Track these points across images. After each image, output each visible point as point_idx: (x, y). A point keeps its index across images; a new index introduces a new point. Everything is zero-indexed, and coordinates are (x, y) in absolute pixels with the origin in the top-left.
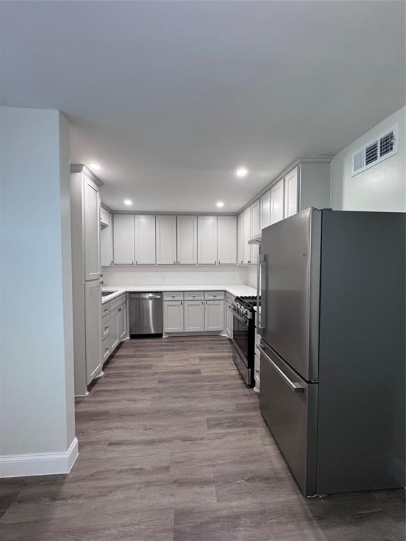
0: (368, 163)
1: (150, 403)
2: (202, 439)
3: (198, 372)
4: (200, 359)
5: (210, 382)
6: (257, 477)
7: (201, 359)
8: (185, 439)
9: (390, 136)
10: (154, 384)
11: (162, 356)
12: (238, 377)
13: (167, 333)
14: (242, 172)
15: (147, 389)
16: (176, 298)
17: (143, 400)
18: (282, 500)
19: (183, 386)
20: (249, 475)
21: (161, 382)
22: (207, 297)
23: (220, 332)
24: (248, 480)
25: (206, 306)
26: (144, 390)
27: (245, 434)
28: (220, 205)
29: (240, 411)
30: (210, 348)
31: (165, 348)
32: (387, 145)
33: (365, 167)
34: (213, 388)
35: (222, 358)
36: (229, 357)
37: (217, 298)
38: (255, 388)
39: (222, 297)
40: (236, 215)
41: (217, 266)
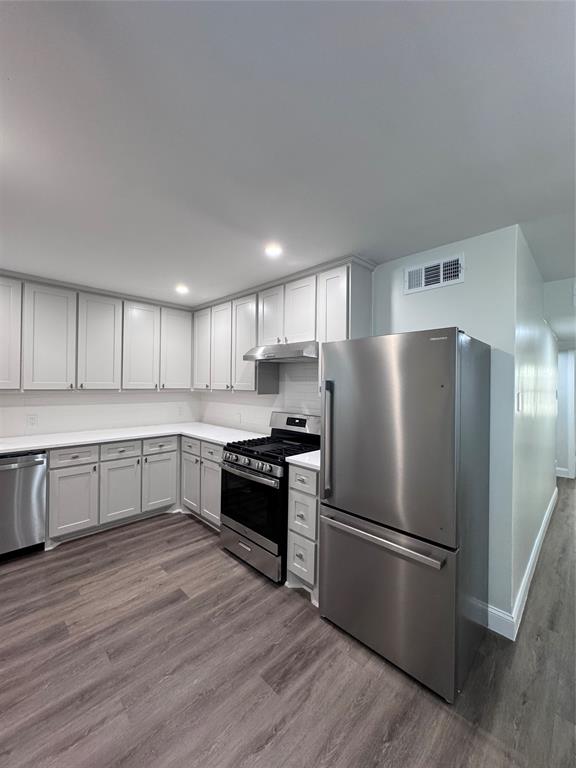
0: (428, 283)
1: (123, 719)
2: (283, 721)
3: (179, 596)
4: (166, 569)
5: (215, 604)
6: (395, 724)
7: (167, 567)
8: (258, 745)
9: (456, 263)
10: (105, 668)
11: (74, 594)
12: (250, 576)
13: (55, 539)
14: (273, 251)
15: (93, 688)
16: (83, 460)
17: (103, 722)
18: (438, 730)
19: (172, 638)
20: (385, 729)
21: (115, 653)
22: (148, 449)
23: (169, 507)
24: (390, 738)
25: (146, 466)
26: (84, 697)
27: (330, 666)
28: (182, 290)
29: (295, 631)
30: (169, 542)
31: (68, 572)
32: (453, 270)
33: (423, 287)
34: (229, 614)
35: (201, 553)
36: (212, 546)
37: (165, 448)
38: (287, 583)
39: (174, 446)
40: (193, 312)
41: (160, 392)
